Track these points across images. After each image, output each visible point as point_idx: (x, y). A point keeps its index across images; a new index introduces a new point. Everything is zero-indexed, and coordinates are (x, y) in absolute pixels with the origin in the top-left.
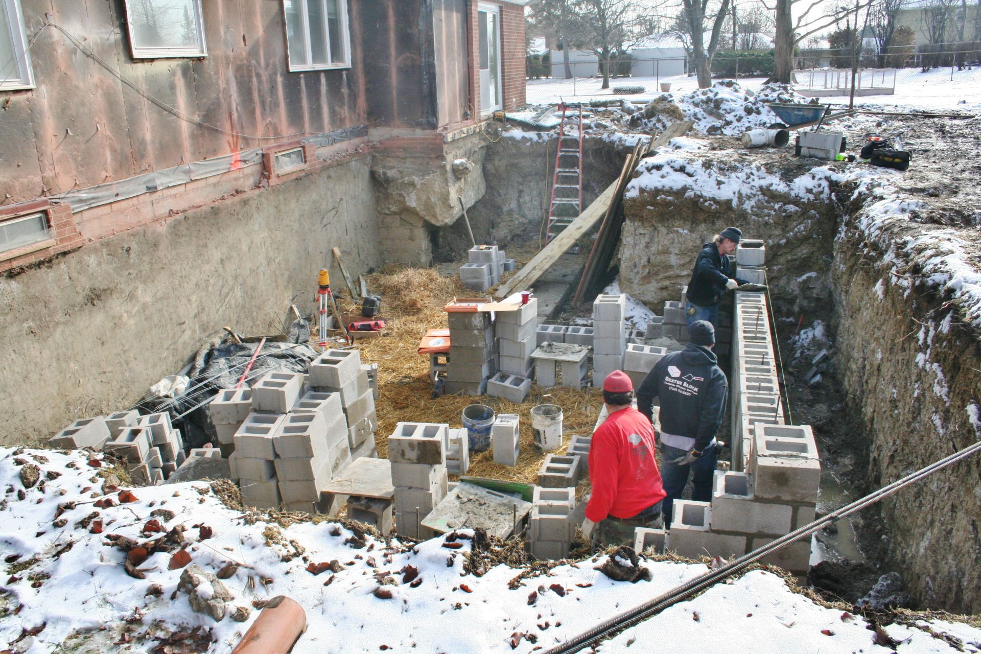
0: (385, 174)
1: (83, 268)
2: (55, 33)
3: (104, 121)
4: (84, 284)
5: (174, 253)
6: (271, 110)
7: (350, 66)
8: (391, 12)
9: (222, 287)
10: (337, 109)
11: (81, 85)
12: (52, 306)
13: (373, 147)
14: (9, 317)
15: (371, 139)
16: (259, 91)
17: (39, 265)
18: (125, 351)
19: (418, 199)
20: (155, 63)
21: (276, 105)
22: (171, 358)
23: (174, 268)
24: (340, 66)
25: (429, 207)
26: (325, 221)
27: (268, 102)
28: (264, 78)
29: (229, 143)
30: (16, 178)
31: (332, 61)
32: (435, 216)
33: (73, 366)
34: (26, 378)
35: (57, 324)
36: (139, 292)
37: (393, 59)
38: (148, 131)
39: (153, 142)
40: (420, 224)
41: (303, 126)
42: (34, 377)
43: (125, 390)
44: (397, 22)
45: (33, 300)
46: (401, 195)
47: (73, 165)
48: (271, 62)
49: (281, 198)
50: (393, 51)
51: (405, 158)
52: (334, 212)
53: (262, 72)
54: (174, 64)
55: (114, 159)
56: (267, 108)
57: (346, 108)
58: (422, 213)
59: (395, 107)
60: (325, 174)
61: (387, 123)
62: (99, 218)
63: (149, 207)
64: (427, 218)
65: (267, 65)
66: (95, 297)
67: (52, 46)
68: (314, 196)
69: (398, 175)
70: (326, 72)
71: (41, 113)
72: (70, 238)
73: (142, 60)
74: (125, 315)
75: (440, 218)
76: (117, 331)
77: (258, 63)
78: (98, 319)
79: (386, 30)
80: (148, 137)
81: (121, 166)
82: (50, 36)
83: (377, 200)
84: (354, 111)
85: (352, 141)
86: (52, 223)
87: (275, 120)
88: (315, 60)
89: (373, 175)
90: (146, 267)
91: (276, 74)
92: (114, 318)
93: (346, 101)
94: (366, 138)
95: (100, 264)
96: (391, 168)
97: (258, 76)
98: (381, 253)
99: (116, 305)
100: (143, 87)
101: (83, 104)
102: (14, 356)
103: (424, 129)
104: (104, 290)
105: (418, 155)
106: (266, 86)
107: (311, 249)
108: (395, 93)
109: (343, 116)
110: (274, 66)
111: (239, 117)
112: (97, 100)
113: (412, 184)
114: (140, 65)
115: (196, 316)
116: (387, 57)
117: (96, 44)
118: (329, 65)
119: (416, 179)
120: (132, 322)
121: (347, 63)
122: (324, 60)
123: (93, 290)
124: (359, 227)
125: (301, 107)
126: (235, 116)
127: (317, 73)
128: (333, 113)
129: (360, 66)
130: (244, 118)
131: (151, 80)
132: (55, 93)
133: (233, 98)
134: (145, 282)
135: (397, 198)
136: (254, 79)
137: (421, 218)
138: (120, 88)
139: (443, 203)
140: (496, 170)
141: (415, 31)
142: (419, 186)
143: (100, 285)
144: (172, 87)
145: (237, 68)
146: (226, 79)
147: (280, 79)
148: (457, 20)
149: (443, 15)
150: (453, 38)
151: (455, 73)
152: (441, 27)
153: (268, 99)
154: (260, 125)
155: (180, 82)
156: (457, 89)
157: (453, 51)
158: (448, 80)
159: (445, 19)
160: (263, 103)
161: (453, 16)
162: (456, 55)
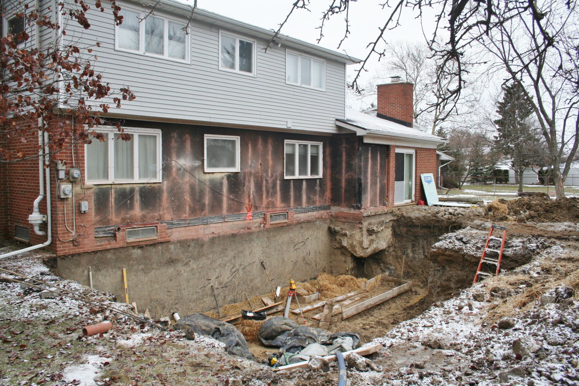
0: (334, 229)
1: (168, 250)
2: (173, 163)
3: (188, 195)
4: (167, 256)
5: (210, 250)
6: (272, 195)
7: (322, 177)
8: (344, 154)
9: (233, 268)
10: (312, 196)
11: (180, 182)
12: (152, 261)
13: (332, 215)
14: (135, 262)
15: (332, 211)
16: (266, 187)
17: (151, 245)
18: (180, 285)
19: (348, 242)
20: (214, 174)
21: (275, 193)
22: (201, 293)
23: (209, 256)
24: (316, 177)
25: (353, 246)
26: (296, 247)
27: (271, 192)
28: (270, 182)
29: (247, 208)
30: (148, 213)
31: (311, 175)
32: (355, 252)
33: (156, 286)
34: (137, 286)
35: (153, 269)
36: (191, 263)
37: (343, 175)
38: (207, 200)
39: (209, 205)
40: (349, 255)
41: (289, 203)
42: (140, 286)
43: (177, 301)
44: (346, 158)
45: (145, 258)
46: (340, 240)
47: (172, 211)
48: (275, 175)
49: (271, 234)
50: (344, 171)
51: (345, 222)
52: (302, 244)
53: (269, 179)
54: (223, 175)
55: (190, 210)
56: (270, 194)
57: (317, 196)
58: (350, 250)
59: (343, 197)
60: (299, 226)
61: (339, 205)
62: (179, 232)
63: (203, 230)
64: (352, 252)
65: (272, 176)
66: (172, 262)
67: (171, 168)
68: (291, 235)
69: (340, 230)
70: (307, 180)
71: (163, 191)
72: (164, 237)
73: (209, 173)
74: (183, 271)
75: (358, 253)
76: (178, 276)
77: (267, 175)
78: (171, 270)
79: (341, 162)
80: (207, 202)
81: (192, 213)
82: (171, 164)
83: (331, 240)
84: (323, 198)
85: (319, 212)
86: (158, 231)
87: (273, 200)
88: (300, 174)
89: (329, 228)
90: (195, 253)
91: (277, 180)
92: (178, 271)
93: (318, 194)
94: (329, 211)
95: (175, 249)
96: (338, 226)
97: (267, 181)
98: (331, 267)
99: (180, 267)
100: (208, 183)
101: (180, 188)
102: (134, 277)
103: (355, 209)
104: (176, 260)
105: (351, 221)
106: (270, 185)
107: (286, 260)
108: (343, 191)
109: (315, 200)
110: (276, 176)
111: (254, 197)
112: (187, 187)
113: (345, 235)
114: (207, 175)
115: (217, 278)
116: (341, 174)
117: (189, 167)
118: (309, 176)
119: (348, 232)
120: (185, 274)
121: (320, 175)
122: (306, 174)
123: (170, 258)
124: (318, 252)
125: (290, 195)
126: (252, 196)
127: (302, 180)
128: (309, 198)
129: (328, 177)
130: (256, 198)
131: (212, 181)
132: (169, 185)
133: (251, 190)
134: (195, 260)
135: (339, 241)
136: (264, 182)
137: (350, 252)
138: (197, 183)
139: (360, 246)
140: (401, 233)
141: (353, 163)
142: (348, 236)
143: (174, 257)
144: (221, 184)
145: (256, 177)
146: (249, 181)
147: (278, 182)
148: (380, 157)
149: (370, 155)
150: (377, 166)
151: (377, 183)
152: (368, 161)
153: (271, 191)
154: (265, 201)
155: (225, 182)
156: (378, 191)
157: (376, 173)
158: (371, 186)
159: (371, 157)
160: (268, 192)
161: (377, 156)
162: (378, 174)
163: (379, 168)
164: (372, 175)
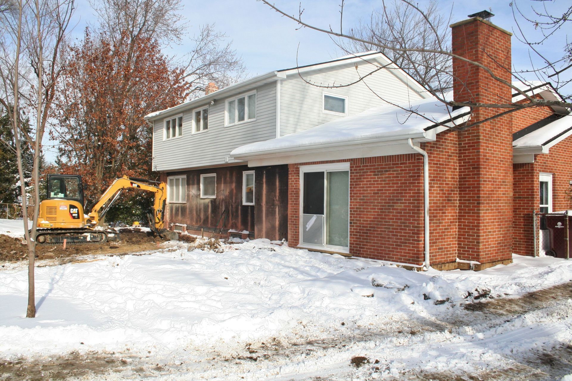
2: (191, 193)
16: (232, 211)
20: (205, 200)
21: (238, 216)
28: (234, 206)
41: (247, 227)
53: (233, 204)
54: (209, 200)
56: (234, 217)
65: (235, 202)
77: (232, 201)
80: (202, 217)
87: (236, 221)
88: (247, 202)
91: (238, 206)
97: (232, 206)
100: (202, 205)
106: (234, 210)
110: (238, 202)
114: (202, 200)
117: (196, 195)
125: (248, 220)
131: (204, 204)
132: (189, 205)
136: (230, 207)
144: (208, 206)
145: (226, 203)
146: (222, 205)
147: (240, 207)
148: (280, 181)
149: (264, 180)
150: (275, 192)
151: (275, 213)
152: (262, 187)
153: (235, 214)
154: (231, 222)
155: (210, 205)
156: (277, 223)
157: (274, 200)
158: (267, 216)
159: (266, 182)
160: (233, 215)
161: (275, 179)
162: (277, 203)
163: (277, 194)
164: (267, 203)
